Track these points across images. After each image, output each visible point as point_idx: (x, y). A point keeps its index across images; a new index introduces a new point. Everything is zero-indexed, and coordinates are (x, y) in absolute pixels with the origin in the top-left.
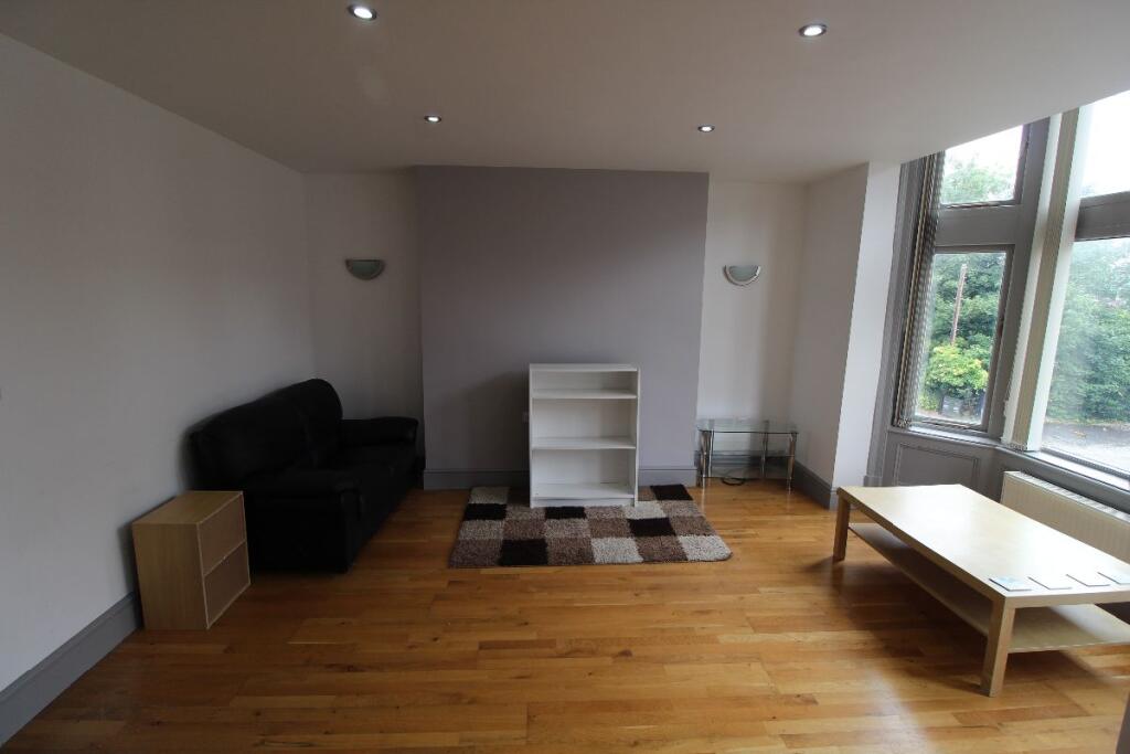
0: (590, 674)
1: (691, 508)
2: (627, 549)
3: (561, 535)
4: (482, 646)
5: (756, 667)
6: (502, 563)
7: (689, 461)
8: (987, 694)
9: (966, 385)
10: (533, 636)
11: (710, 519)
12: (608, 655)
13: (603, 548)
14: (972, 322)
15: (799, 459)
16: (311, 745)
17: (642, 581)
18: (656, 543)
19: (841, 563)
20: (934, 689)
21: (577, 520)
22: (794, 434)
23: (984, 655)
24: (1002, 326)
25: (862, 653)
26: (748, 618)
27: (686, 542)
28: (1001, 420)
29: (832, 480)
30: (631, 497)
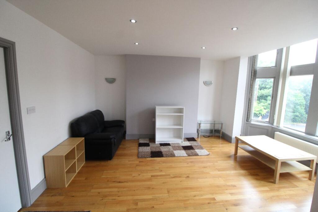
0: (181, 182)
1: (197, 143)
2: (183, 153)
3: (165, 150)
4: (152, 176)
5: (220, 179)
6: (152, 157)
7: (195, 131)
8: (275, 183)
9: (260, 113)
10: (164, 174)
11: (202, 146)
12: (184, 177)
13: (177, 153)
14: (261, 97)
15: (223, 131)
16: (115, 199)
17: (188, 160)
18: (190, 152)
19: (236, 155)
20: (263, 183)
21: (169, 146)
22: (222, 124)
23: (274, 175)
24: (273, 97)
25: (244, 175)
26: (216, 168)
27: (198, 151)
28: (273, 120)
29: (232, 135)
30: (182, 140)
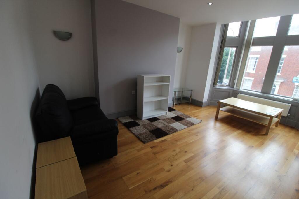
1: (179, 112)
2: (180, 125)
8: (267, 135)
11: (186, 114)
13: (175, 126)
18: (184, 122)
22: (192, 90)
27: (189, 120)
28: (234, 84)
29: (203, 100)
30: (166, 112)
